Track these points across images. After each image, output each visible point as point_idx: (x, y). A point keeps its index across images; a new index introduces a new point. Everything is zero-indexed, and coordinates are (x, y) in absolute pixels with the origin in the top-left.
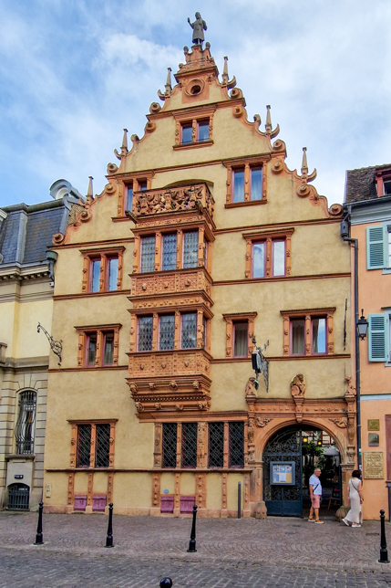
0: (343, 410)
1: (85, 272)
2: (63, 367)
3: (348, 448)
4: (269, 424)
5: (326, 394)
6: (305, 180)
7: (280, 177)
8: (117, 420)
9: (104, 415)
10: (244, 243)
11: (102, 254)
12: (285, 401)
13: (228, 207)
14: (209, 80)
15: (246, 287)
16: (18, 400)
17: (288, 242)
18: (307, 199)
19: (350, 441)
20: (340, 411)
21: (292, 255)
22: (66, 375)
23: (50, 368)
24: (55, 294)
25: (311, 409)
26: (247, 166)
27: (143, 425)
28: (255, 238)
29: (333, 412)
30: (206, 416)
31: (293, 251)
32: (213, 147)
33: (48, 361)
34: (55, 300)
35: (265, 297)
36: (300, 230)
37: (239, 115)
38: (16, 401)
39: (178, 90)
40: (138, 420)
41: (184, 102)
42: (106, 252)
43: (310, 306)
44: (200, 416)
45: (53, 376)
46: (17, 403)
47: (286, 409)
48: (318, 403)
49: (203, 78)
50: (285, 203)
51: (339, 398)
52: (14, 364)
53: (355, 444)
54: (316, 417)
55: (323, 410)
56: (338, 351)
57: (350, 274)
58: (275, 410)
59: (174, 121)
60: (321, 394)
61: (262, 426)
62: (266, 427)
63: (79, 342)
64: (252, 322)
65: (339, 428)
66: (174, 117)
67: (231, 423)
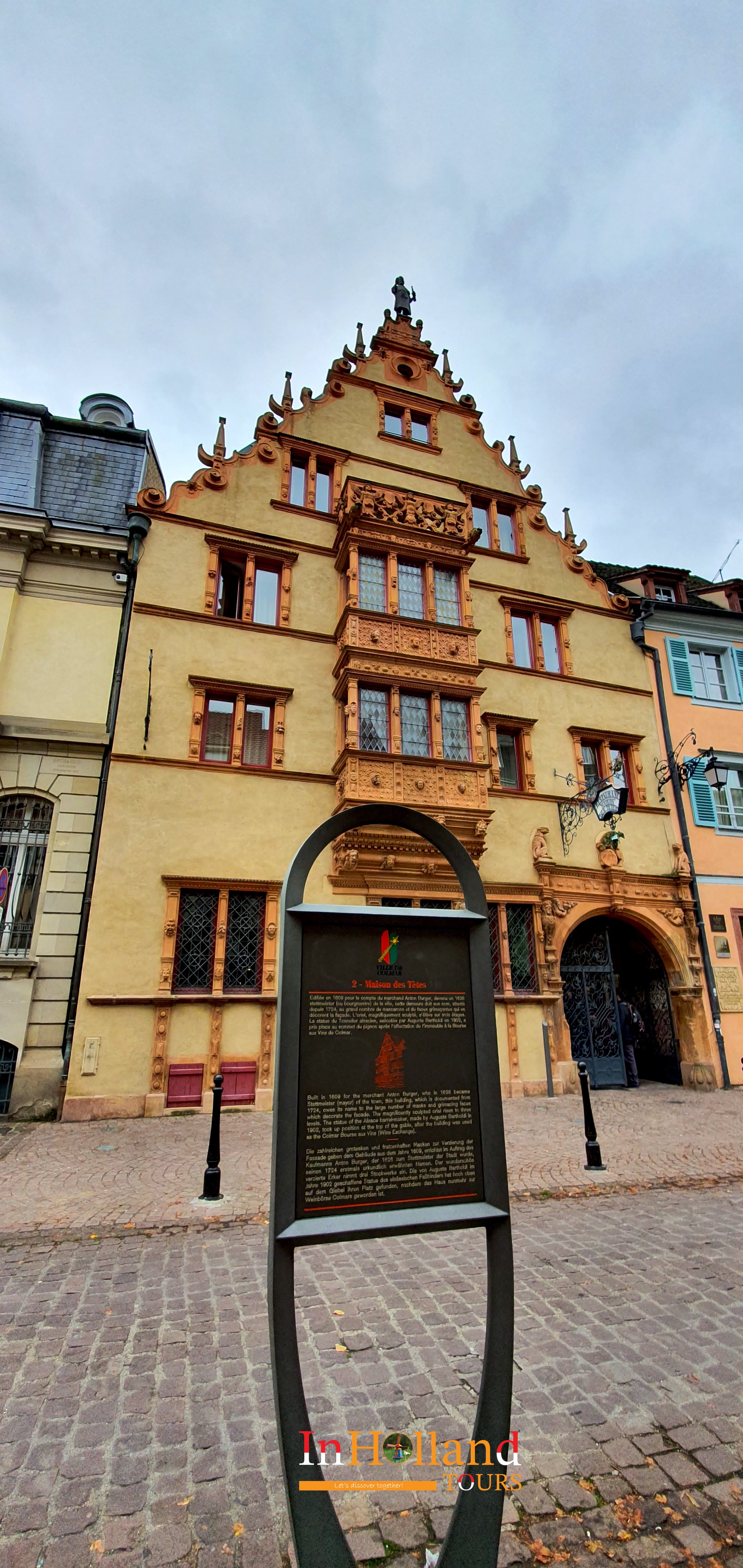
0: (674, 896)
1: (213, 575)
2: (151, 754)
3: (691, 959)
4: (572, 911)
6: (575, 550)
7: (544, 536)
8: (282, 884)
9: (250, 870)
10: (501, 609)
11: (249, 554)
12: (591, 874)
14: (423, 366)
15: (510, 677)
17: (559, 628)
18: (581, 576)
19: (692, 948)
20: (670, 898)
21: (573, 647)
23: (116, 751)
24: (136, 601)
25: (633, 891)
26: (494, 503)
28: (517, 607)
29: (660, 898)
31: (569, 643)
32: (441, 458)
33: (110, 737)
34: (129, 610)
35: (542, 700)
36: (580, 616)
37: (477, 431)
39: (375, 359)
40: (330, 889)
41: (390, 379)
42: (260, 554)
43: (606, 728)
47: (596, 888)
48: (639, 882)
49: (414, 360)
50: (553, 571)
51: (668, 877)
53: (698, 954)
54: (639, 905)
55: (647, 895)
56: (652, 801)
57: (651, 693)
58: (578, 887)
59: (376, 398)
60: (641, 867)
61: (564, 914)
62: (568, 916)
63: (193, 709)
64: (528, 734)
65: (675, 927)
66: (376, 392)
67: (510, 906)
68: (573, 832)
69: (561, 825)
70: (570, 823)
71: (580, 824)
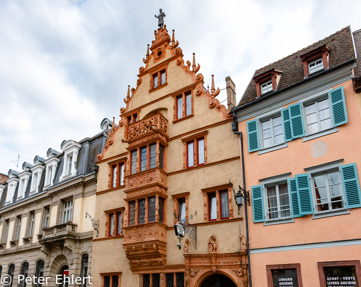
1: (109, 176)
2: (99, 238)
5: (229, 250)
6: (213, 97)
7: (200, 98)
8: (121, 273)
9: (116, 269)
10: (183, 144)
11: (117, 163)
12: (206, 256)
13: (174, 122)
14: (166, 46)
15: (184, 174)
16: (81, 260)
17: (205, 139)
18: (215, 109)
20: (239, 263)
21: (207, 149)
22: (100, 242)
23: (94, 239)
24: (97, 192)
25: (222, 262)
26: (183, 94)
27: (133, 276)
28: (188, 141)
29: (234, 264)
30: (164, 269)
31: (208, 146)
32: (167, 86)
33: (93, 234)
34: (97, 195)
35: (194, 180)
36: (211, 131)
37: (180, 63)
38: (80, 261)
39: (152, 56)
40: (131, 272)
41: (154, 63)
42: (119, 162)
43: (218, 184)
44: (161, 269)
45: (94, 244)
46: (81, 262)
47: (206, 262)
48: (225, 257)
49: (162, 46)
50: (203, 114)
52: (79, 237)
54: (224, 268)
55: (228, 263)
56: (236, 215)
57: (239, 157)
58: (201, 263)
59: (150, 76)
60: (227, 249)
61: (194, 275)
62: (196, 276)
63: (106, 221)
64: (187, 199)
65: (238, 277)
66: (150, 73)
67: (177, 273)
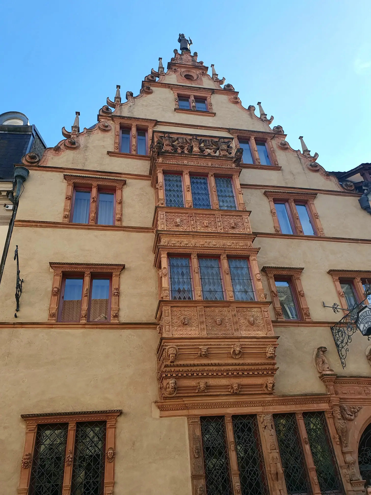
1: (69, 199)
2: (22, 320)
4: (359, 415)
6: (311, 159)
7: (286, 153)
8: (121, 413)
11: (94, 183)
14: (203, 74)
17: (312, 205)
18: (318, 174)
21: (320, 218)
24: (19, 218)
26: (253, 138)
27: (166, 421)
28: (277, 197)
30: (270, 403)
32: (216, 117)
34: (16, 225)
36: (322, 197)
37: (236, 101)
39: (172, 73)
41: (180, 82)
42: (100, 183)
50: (299, 173)
58: (360, 394)
59: (172, 92)
62: (357, 419)
63: (53, 285)
64: (299, 279)
66: (172, 89)
67: (306, 414)
68: (345, 348)
69: (336, 344)
70: (342, 342)
71: (349, 341)
